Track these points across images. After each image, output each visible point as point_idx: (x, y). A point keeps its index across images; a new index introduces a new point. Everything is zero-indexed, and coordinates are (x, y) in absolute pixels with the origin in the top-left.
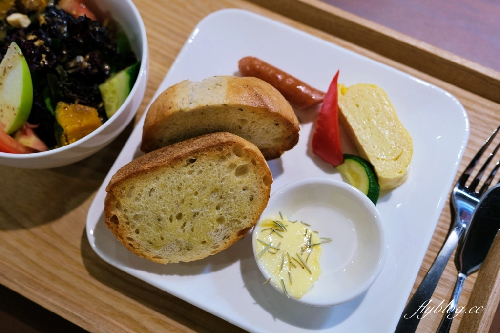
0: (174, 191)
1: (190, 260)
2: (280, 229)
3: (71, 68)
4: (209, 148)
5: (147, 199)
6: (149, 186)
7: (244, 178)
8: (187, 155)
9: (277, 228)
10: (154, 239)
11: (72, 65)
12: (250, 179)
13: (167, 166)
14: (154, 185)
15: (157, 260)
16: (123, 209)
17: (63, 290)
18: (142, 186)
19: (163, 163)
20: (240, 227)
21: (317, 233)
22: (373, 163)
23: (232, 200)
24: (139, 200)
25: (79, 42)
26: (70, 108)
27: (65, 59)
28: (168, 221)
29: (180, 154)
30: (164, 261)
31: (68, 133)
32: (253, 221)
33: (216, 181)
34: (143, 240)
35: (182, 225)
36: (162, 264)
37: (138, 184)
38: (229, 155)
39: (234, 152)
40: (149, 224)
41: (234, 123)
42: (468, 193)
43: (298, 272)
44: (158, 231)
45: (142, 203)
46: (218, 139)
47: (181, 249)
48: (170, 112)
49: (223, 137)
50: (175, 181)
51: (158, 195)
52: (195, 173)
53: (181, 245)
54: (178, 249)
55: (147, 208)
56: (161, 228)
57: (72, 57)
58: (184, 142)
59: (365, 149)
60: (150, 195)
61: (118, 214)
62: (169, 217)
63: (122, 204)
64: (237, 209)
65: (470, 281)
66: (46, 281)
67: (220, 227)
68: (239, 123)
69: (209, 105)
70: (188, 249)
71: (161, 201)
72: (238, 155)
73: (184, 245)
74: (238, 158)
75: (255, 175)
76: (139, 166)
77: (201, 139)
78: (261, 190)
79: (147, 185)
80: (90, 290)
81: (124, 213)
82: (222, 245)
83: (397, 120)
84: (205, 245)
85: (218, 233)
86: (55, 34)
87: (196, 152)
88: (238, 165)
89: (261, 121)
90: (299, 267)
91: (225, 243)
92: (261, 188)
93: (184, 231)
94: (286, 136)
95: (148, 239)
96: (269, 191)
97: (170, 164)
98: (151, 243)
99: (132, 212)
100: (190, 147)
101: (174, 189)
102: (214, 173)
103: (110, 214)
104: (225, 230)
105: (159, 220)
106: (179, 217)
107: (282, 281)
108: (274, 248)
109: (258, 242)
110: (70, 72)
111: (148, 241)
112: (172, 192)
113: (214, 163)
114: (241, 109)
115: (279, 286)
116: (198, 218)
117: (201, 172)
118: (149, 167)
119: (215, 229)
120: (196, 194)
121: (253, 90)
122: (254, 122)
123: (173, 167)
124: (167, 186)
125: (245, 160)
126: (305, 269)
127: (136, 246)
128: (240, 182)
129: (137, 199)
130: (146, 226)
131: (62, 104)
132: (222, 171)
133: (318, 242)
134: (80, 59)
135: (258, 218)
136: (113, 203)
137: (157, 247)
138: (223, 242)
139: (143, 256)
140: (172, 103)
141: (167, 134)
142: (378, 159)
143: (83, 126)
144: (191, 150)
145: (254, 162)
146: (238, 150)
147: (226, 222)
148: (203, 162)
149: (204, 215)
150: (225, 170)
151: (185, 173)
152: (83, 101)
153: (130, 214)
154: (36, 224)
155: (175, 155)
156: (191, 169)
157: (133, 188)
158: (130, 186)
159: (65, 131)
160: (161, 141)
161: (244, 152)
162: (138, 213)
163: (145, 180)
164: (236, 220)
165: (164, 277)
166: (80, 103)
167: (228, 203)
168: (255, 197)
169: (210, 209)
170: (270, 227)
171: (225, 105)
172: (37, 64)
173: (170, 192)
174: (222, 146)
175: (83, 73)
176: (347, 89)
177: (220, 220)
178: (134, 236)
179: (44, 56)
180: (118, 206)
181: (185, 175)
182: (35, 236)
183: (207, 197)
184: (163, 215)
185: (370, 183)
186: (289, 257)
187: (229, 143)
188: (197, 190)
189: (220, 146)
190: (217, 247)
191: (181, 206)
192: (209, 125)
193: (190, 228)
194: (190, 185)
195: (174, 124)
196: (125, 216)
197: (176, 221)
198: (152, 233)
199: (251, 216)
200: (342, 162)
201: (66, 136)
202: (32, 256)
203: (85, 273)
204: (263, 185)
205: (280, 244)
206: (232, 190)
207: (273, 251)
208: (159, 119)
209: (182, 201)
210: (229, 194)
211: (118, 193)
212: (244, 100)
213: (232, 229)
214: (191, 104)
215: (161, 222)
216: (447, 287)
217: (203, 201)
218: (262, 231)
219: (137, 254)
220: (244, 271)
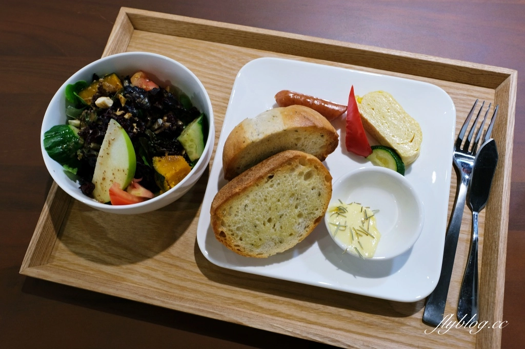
0: (262, 203)
1: (284, 250)
2: (342, 211)
3: (156, 130)
4: (281, 165)
5: (243, 213)
6: (243, 204)
7: (311, 181)
8: (266, 174)
9: (340, 211)
10: (255, 242)
11: (156, 127)
12: (316, 180)
13: (253, 186)
14: (247, 202)
15: (260, 256)
16: (227, 225)
17: (192, 296)
18: (238, 205)
19: (250, 184)
20: (315, 217)
21: (369, 208)
22: (396, 148)
23: (306, 199)
24: (238, 216)
25: (159, 109)
26: (163, 159)
27: (149, 123)
28: (262, 226)
29: (261, 174)
30: (266, 255)
31: (168, 179)
32: (323, 211)
33: (291, 188)
34: (247, 244)
35: (273, 226)
36: (265, 258)
37: (234, 204)
38: (297, 166)
39: (300, 163)
40: (248, 231)
41: (292, 142)
42: (464, 153)
43: (364, 239)
44: (256, 235)
45: (240, 217)
46: (286, 157)
47: (276, 244)
48: (245, 145)
49: (290, 154)
50: (261, 195)
51: (251, 208)
52: (275, 186)
53: (275, 240)
54: (274, 244)
55: (245, 220)
56: (258, 232)
57: (154, 121)
58: (259, 165)
59: (386, 139)
60: (245, 210)
61: (224, 229)
62: (263, 222)
63: (226, 221)
64: (310, 204)
65: (481, 215)
66: (177, 292)
67: (300, 220)
68: (295, 142)
69: (273, 133)
70: (281, 242)
71: (254, 212)
72: (302, 165)
73: (277, 241)
74: (304, 167)
75: (318, 177)
76: (232, 191)
77: (272, 159)
78: (325, 187)
79: (241, 204)
80: (211, 290)
81: (229, 228)
82: (305, 234)
83: (404, 113)
84: (292, 237)
85: (300, 225)
86: (140, 106)
87: (273, 170)
88: (305, 172)
89: (311, 136)
90: (364, 236)
91: (307, 231)
92: (325, 185)
93: (275, 230)
94: (329, 143)
95: (250, 242)
96: (331, 186)
97: (255, 183)
98: (252, 245)
99: (234, 226)
100: (266, 168)
101: (262, 201)
102: (289, 182)
103: (218, 231)
104: (305, 222)
105: (256, 227)
106: (270, 220)
107: (356, 248)
108: (343, 226)
109: (330, 224)
110: (157, 132)
111: (250, 244)
112: (261, 203)
113: (287, 175)
114: (296, 130)
115: (355, 252)
116: (284, 218)
117: (279, 184)
118: (240, 190)
119: (298, 223)
120: (279, 200)
121: (302, 115)
122: (306, 138)
123: (258, 185)
124: (256, 201)
125: (310, 167)
126: (369, 236)
127: (242, 250)
128: (309, 184)
129: (236, 215)
130: (247, 233)
131: (156, 159)
132: (294, 179)
133: (373, 214)
134: (160, 121)
135: (327, 208)
136: (219, 222)
137: (258, 247)
138: (305, 231)
139: (249, 255)
140: (244, 137)
141: (243, 162)
142: (398, 144)
143: (178, 171)
144: (268, 169)
145: (316, 168)
146: (303, 162)
147: (304, 216)
148: (279, 176)
149: (288, 214)
150: (296, 178)
151: (267, 188)
152: (171, 153)
153: (233, 228)
154: (157, 253)
155: (257, 176)
156: (271, 183)
157: (231, 208)
158: (229, 207)
159: (166, 178)
160: (238, 168)
161: (307, 162)
162: (239, 226)
163: (239, 200)
164: (311, 213)
165: (267, 267)
166: (169, 155)
167: (303, 202)
168: (321, 193)
169: (291, 209)
170: (336, 212)
171: (285, 130)
172: (131, 133)
173: (259, 204)
174: (290, 161)
175: (167, 131)
176: (362, 99)
177: (300, 215)
178: (239, 243)
179: (135, 125)
180: (223, 224)
181: (268, 189)
182: (159, 261)
183: (287, 201)
184: (258, 222)
185: (397, 163)
186: (355, 230)
187: (295, 157)
188: (279, 198)
189: (289, 161)
190: (301, 235)
191: (270, 212)
192: (274, 148)
193: (279, 227)
194: (273, 196)
195: (248, 153)
196: (229, 230)
197: (268, 224)
198: (253, 237)
199: (322, 207)
200: (371, 153)
201: (167, 182)
202: (161, 277)
203: (205, 279)
204: (326, 183)
205: (346, 222)
206: (304, 192)
207: (343, 228)
208: (237, 152)
209: (270, 209)
210: (303, 195)
211: (221, 214)
212: (297, 123)
213: (310, 220)
214: (258, 135)
215: (257, 228)
216: (467, 224)
217: (285, 205)
218: (331, 216)
219: (245, 256)
220: (323, 248)
